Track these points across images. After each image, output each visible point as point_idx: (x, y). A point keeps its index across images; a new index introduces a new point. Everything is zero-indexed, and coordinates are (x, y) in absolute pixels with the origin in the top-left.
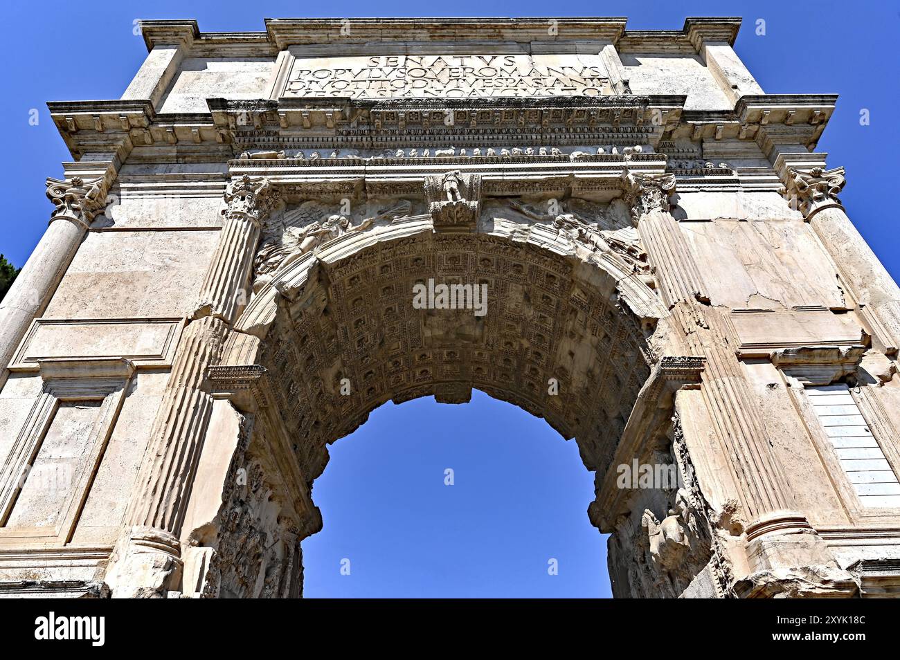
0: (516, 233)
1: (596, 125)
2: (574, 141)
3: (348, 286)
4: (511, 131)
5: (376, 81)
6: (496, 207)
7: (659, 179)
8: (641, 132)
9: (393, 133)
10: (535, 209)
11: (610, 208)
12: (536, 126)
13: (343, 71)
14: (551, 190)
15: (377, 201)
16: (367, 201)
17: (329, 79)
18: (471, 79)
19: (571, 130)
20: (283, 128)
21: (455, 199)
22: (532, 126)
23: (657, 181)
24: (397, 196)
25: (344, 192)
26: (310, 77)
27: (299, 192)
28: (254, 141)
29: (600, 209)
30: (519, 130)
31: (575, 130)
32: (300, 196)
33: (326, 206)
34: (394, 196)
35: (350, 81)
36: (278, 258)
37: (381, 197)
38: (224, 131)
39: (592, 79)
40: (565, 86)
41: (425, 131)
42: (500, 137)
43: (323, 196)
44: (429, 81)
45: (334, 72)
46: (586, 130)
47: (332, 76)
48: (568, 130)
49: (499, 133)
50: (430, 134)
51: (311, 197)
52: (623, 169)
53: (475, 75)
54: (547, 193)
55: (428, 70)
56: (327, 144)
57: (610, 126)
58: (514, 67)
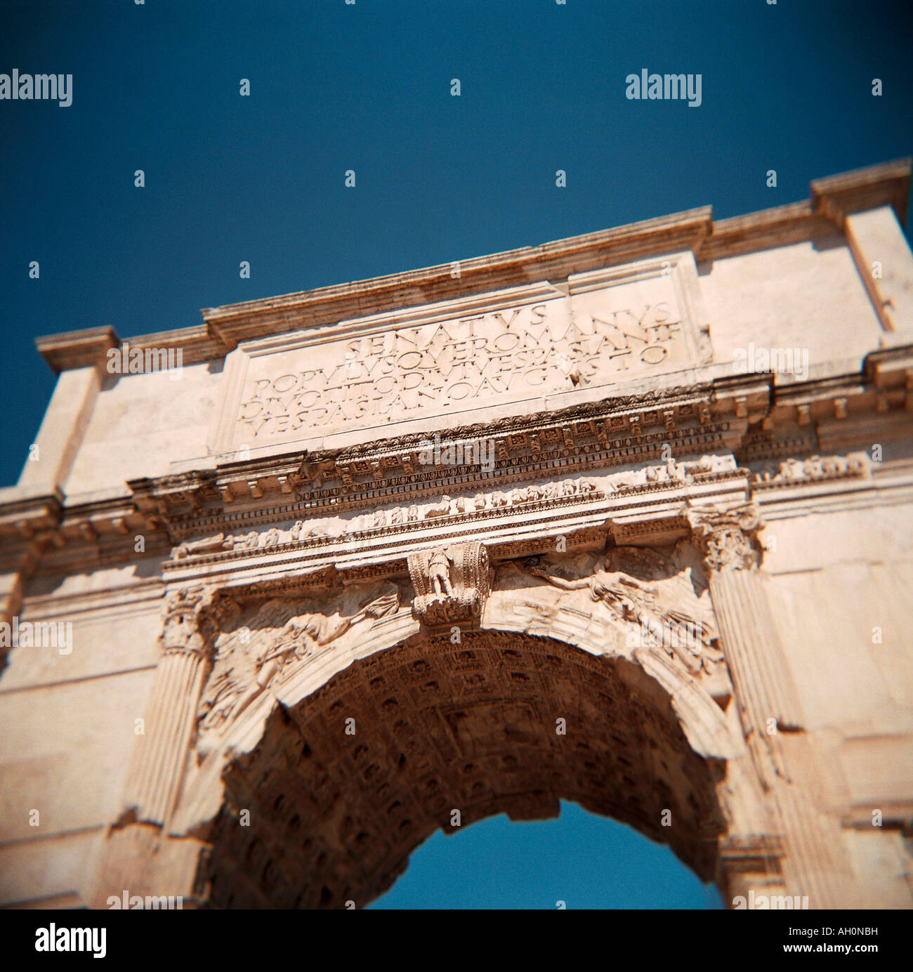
0: (534, 623)
1: (643, 433)
2: (614, 462)
3: (329, 716)
4: (524, 460)
5: (356, 384)
6: (513, 575)
7: (733, 513)
8: (710, 431)
9: (369, 486)
10: (567, 570)
11: (674, 556)
12: (558, 447)
13: (312, 374)
14: (585, 541)
15: (357, 587)
16: (344, 589)
17: (294, 391)
18: (482, 359)
19: (608, 446)
20: (229, 503)
21: (444, 590)
22: (551, 449)
23: (731, 516)
24: (380, 577)
25: (313, 583)
26: (270, 393)
27: (255, 592)
28: (194, 526)
29: (659, 560)
30: (534, 458)
31: (613, 445)
32: (258, 596)
33: (292, 603)
34: (377, 578)
35: (321, 391)
36: (231, 698)
37: (361, 581)
38: (153, 518)
39: (656, 328)
40: (616, 349)
41: (410, 478)
42: (511, 471)
43: (288, 592)
44: (426, 373)
45: (300, 377)
46: (628, 442)
47: (298, 386)
48: (603, 448)
49: (508, 466)
50: (416, 481)
51: (272, 594)
52: (681, 500)
53: (489, 352)
54: (581, 545)
55: (424, 353)
56: (286, 515)
57: (663, 431)
58: (544, 326)
